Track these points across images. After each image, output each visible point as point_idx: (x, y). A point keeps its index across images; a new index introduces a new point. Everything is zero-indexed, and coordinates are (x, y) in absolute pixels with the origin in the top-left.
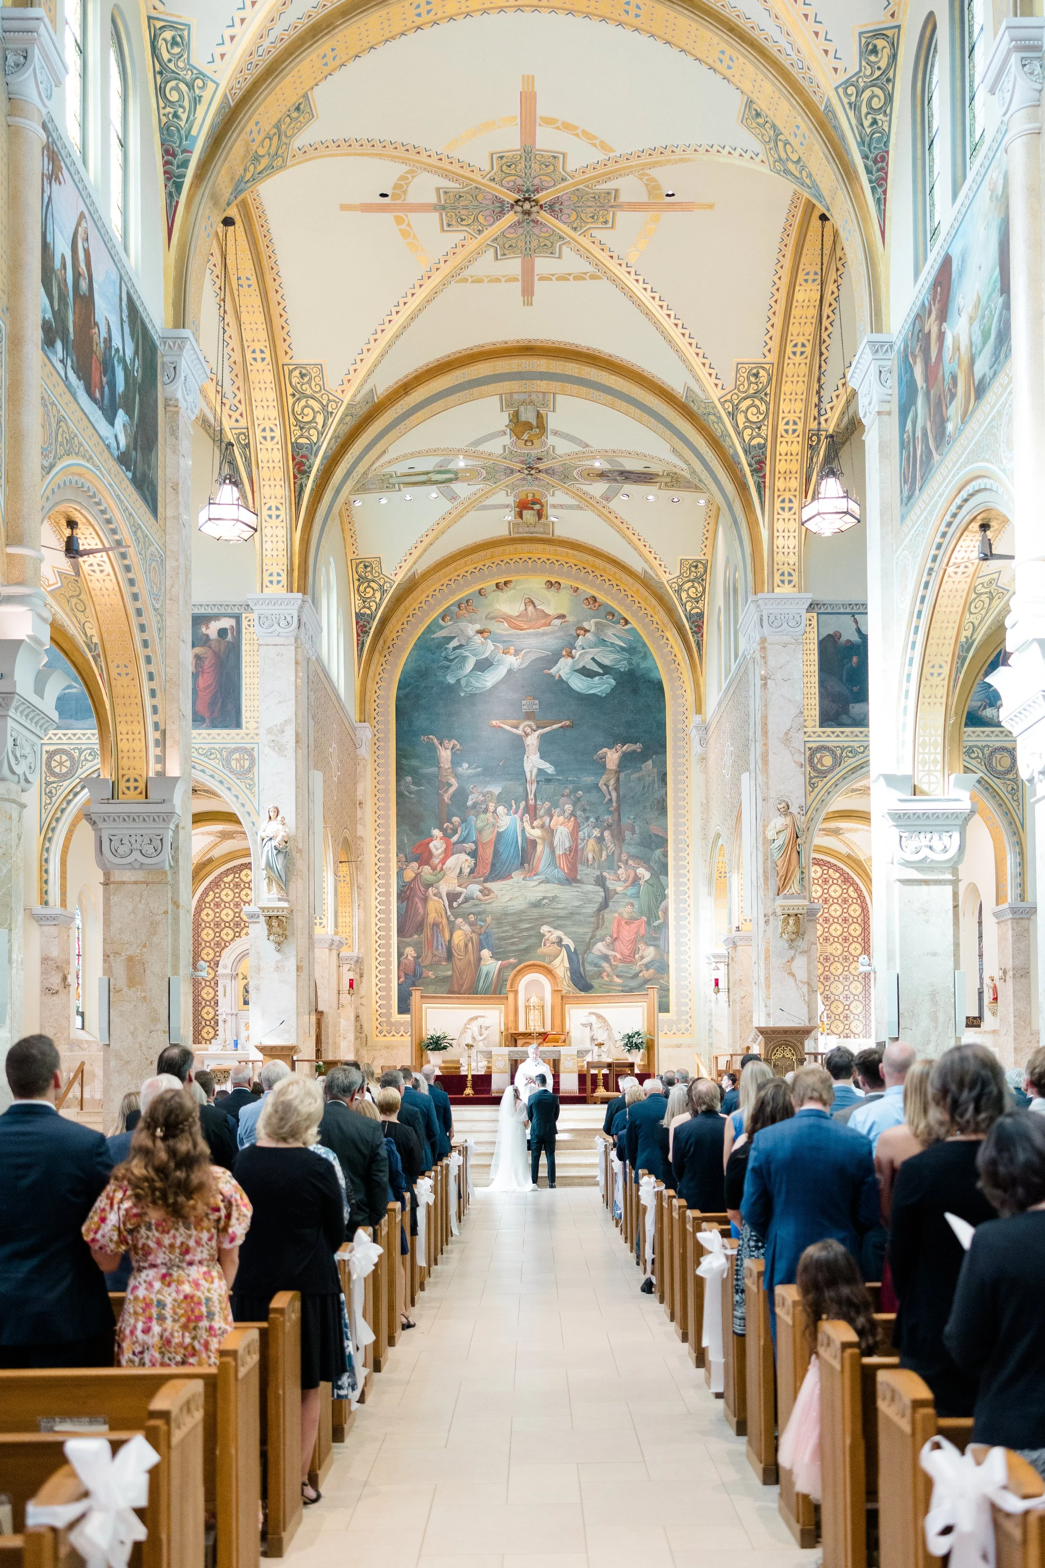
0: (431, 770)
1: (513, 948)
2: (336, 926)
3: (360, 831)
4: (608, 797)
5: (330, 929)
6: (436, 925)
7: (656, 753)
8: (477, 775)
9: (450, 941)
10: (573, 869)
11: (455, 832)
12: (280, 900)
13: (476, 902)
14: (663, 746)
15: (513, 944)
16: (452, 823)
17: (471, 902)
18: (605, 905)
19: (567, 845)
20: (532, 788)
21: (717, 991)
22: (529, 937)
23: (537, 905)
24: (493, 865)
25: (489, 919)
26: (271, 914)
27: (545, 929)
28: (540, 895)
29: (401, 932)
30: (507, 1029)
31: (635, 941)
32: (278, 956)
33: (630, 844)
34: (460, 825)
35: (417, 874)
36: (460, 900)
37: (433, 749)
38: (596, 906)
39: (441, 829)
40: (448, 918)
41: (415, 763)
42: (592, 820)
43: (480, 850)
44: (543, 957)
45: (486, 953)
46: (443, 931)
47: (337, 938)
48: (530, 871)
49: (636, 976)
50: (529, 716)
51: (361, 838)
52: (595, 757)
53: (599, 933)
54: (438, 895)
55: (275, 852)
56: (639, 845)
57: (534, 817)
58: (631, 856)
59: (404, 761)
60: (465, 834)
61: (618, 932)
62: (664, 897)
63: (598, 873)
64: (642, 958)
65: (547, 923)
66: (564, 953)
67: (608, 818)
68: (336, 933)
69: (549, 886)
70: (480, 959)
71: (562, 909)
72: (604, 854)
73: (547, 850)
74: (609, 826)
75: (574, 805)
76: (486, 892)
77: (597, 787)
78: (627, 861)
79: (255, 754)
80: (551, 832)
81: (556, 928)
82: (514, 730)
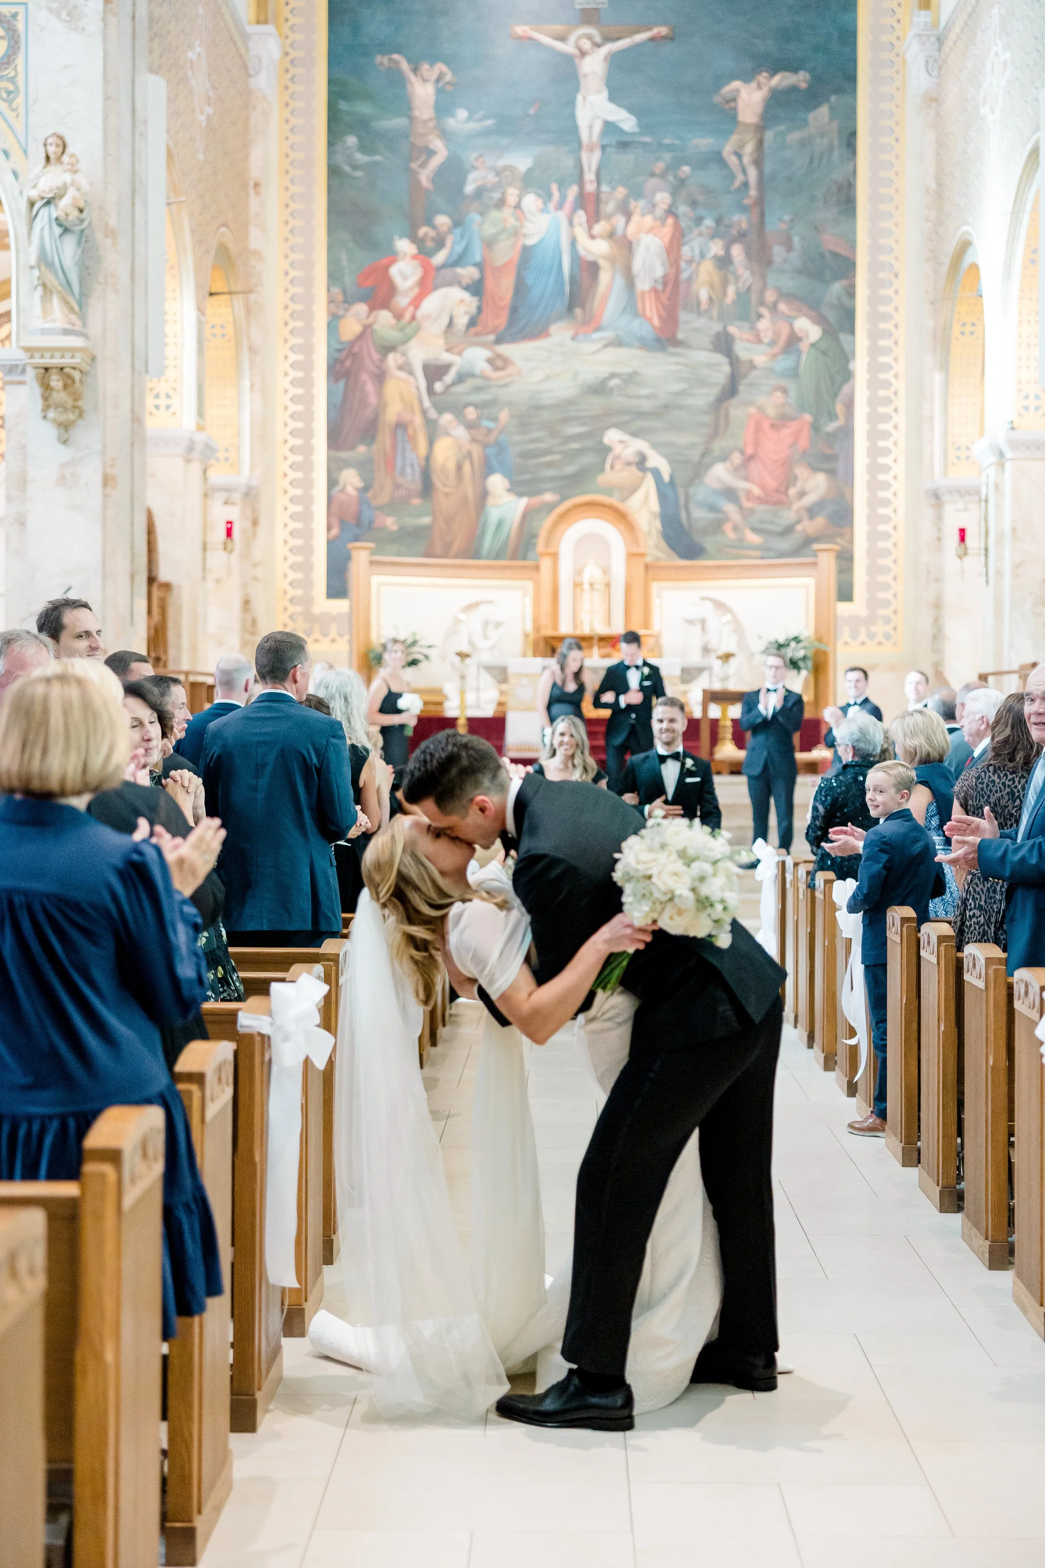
0: (394, 123)
1: (551, 473)
2: (200, 414)
3: (256, 239)
4: (740, 178)
5: (188, 421)
6: (401, 426)
7: (838, 91)
8: (486, 133)
9: (428, 459)
10: (670, 319)
11: (440, 243)
12: (66, 332)
13: (479, 382)
14: (852, 78)
15: (550, 465)
16: (434, 227)
17: (469, 383)
18: (731, 390)
19: (659, 272)
20: (591, 161)
21: (963, 554)
22: (582, 451)
23: (599, 389)
24: (514, 310)
25: (504, 416)
26: (47, 361)
27: (612, 436)
28: (603, 371)
29: (334, 439)
30: (537, 628)
31: (788, 465)
32: (64, 454)
33: (781, 271)
34: (450, 231)
35: (367, 328)
36: (449, 378)
37: (398, 81)
38: (714, 392)
39: (414, 238)
40: (424, 413)
41: (363, 108)
42: (709, 222)
43: (489, 283)
44: (609, 490)
45: (497, 482)
46: (413, 439)
47: (200, 437)
48: (586, 322)
49: (788, 530)
50: (589, 16)
51: (257, 253)
52: (717, 99)
53: (718, 446)
54: (406, 367)
55: (58, 231)
56: (800, 272)
57: (594, 217)
58: (784, 295)
59: (343, 106)
60: (459, 249)
61: (757, 444)
62: (848, 375)
63: (717, 327)
64: (802, 494)
65: (618, 426)
66: (649, 485)
67: (740, 220)
68: (200, 428)
69: (622, 353)
70: (484, 494)
71: (647, 397)
72: (731, 291)
73: (620, 281)
74: (741, 236)
75: (675, 192)
76: (498, 363)
77: (717, 158)
78: (775, 304)
79: (20, 25)
80: (627, 246)
81: (635, 434)
82: (559, 45)
